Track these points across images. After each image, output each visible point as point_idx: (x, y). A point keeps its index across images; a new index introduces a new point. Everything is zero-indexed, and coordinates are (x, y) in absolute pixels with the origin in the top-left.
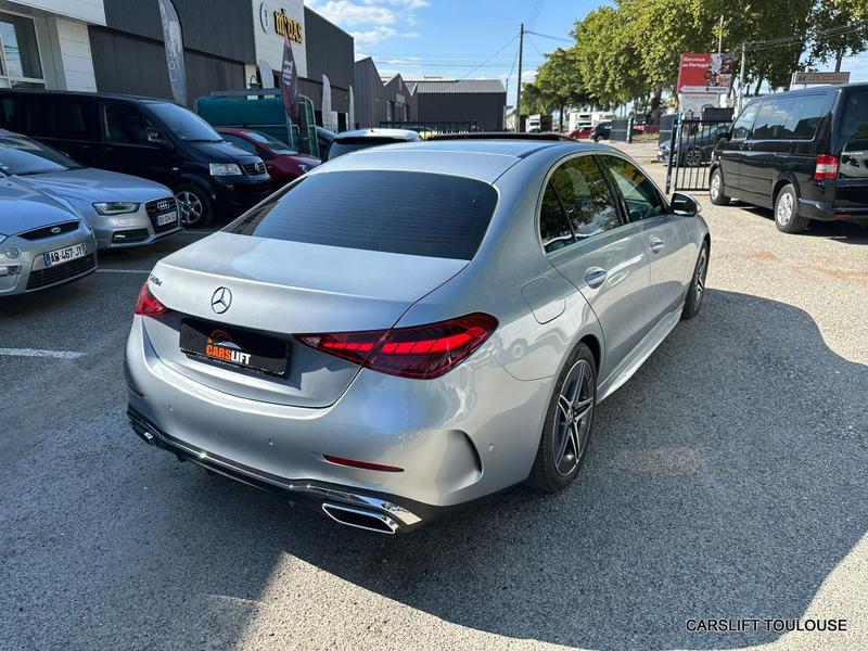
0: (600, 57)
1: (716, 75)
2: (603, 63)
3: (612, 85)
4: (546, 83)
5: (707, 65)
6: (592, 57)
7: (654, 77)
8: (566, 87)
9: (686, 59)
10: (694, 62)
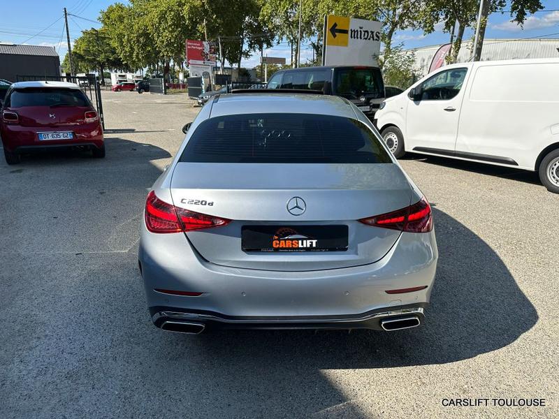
0: (126, 37)
1: (207, 54)
2: (129, 41)
3: (137, 56)
4: (87, 51)
5: (201, 48)
6: (120, 36)
7: (163, 52)
8: (103, 56)
9: (189, 43)
10: (194, 46)
